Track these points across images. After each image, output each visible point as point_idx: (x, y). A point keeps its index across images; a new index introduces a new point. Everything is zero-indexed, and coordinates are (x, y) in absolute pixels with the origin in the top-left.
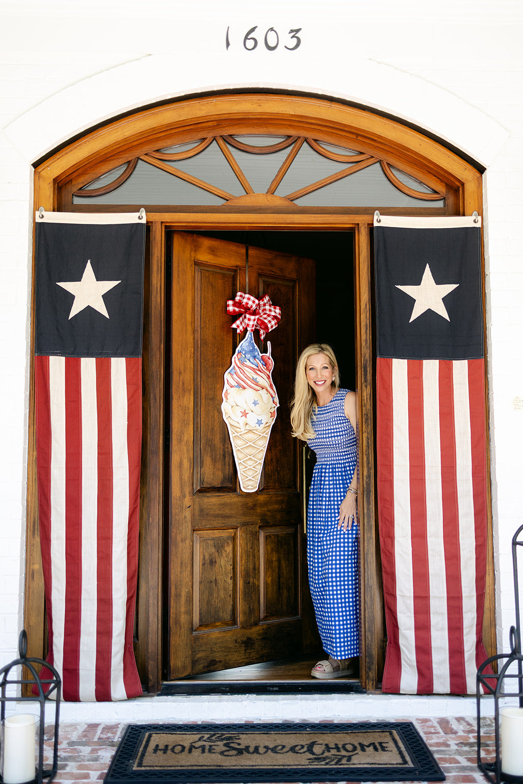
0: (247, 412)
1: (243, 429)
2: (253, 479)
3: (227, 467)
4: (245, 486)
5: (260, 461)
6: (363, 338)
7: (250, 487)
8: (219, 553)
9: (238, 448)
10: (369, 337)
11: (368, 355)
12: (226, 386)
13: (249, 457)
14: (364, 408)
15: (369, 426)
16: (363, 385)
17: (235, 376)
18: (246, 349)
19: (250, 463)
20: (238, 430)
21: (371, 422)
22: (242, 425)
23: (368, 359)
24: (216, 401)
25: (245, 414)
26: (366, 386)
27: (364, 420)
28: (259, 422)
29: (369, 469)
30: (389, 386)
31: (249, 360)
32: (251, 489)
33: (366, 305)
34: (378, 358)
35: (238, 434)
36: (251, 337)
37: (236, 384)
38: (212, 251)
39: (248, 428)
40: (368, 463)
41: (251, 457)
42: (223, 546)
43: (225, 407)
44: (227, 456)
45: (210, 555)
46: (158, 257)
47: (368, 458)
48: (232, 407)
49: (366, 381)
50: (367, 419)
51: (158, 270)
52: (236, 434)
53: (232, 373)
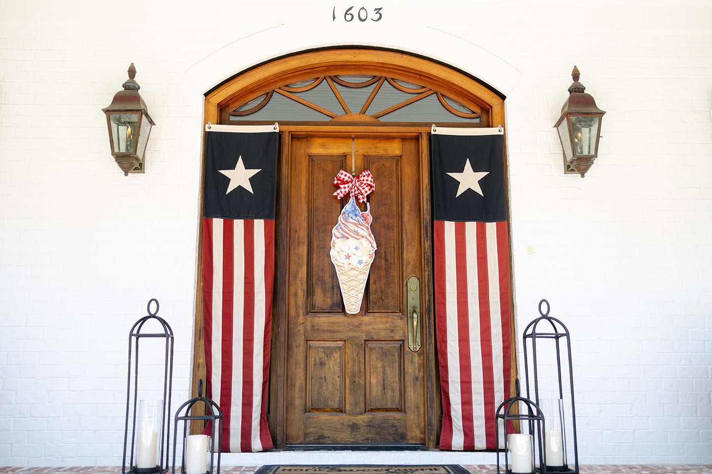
0: (350, 255)
1: (347, 268)
2: (355, 304)
3: (336, 296)
4: (349, 309)
5: (361, 291)
6: (425, 208)
7: (353, 310)
8: (328, 358)
9: (343, 282)
10: (429, 208)
11: (428, 219)
12: (334, 238)
13: (352, 288)
14: (426, 255)
15: (430, 267)
16: (425, 239)
17: (340, 230)
18: (349, 210)
19: (353, 292)
20: (343, 268)
21: (430, 264)
22: (346, 265)
23: (428, 222)
24: (326, 249)
25: (348, 257)
26: (427, 240)
27: (426, 263)
28: (360, 262)
29: (429, 296)
30: (442, 239)
31: (352, 218)
32: (354, 311)
33: (427, 186)
34: (435, 221)
35: (343, 272)
36: (354, 201)
37: (341, 236)
38: (323, 146)
39: (350, 266)
40: (429, 292)
41: (354, 288)
42: (332, 353)
43: (333, 253)
44: (335, 287)
45: (320, 359)
46: (286, 154)
47: (429, 289)
48: (338, 252)
49: (427, 236)
50: (428, 262)
51: (286, 163)
52: (342, 272)
53: (338, 228)
